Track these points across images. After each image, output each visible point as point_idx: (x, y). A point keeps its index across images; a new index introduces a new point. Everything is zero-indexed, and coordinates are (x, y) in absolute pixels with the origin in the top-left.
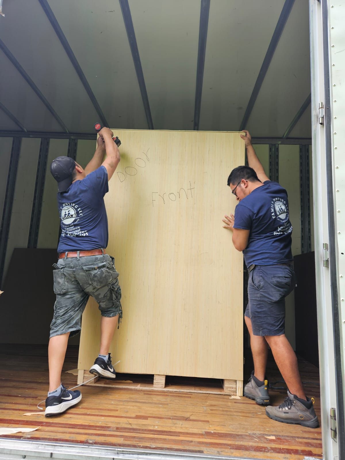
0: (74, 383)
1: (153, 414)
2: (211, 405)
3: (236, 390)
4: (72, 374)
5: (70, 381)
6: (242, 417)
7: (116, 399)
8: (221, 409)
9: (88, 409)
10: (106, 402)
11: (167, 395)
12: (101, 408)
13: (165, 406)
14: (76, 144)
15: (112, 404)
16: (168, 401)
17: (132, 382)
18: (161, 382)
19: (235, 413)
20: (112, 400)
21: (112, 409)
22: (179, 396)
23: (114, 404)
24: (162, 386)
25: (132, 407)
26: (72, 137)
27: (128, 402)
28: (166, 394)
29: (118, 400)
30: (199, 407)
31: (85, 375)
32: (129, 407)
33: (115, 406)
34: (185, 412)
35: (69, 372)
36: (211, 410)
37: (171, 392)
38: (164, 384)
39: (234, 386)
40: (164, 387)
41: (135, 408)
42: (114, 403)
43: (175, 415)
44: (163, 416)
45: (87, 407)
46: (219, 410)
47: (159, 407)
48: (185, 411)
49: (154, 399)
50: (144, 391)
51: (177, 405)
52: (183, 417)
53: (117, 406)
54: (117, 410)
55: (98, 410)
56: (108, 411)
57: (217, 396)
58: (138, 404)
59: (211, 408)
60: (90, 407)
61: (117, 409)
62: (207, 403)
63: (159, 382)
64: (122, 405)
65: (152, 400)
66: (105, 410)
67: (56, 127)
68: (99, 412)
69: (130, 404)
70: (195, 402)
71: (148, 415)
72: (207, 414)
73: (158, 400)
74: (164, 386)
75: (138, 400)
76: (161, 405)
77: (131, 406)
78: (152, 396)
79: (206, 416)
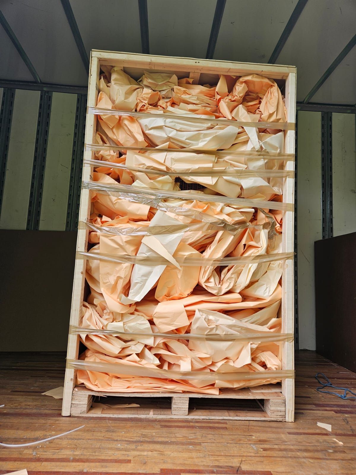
0: (57, 412)
1: (184, 464)
2: (260, 441)
3: (285, 414)
4: (52, 397)
5: (49, 410)
6: (312, 461)
7: (124, 439)
8: (276, 447)
9: (84, 462)
10: (110, 446)
11: (193, 427)
12: (103, 458)
13: (198, 447)
14: (50, 98)
15: (118, 449)
16: (199, 437)
17: (138, 406)
18: (183, 407)
19: (298, 454)
20: (117, 440)
21: (120, 458)
22: (211, 428)
23: (122, 449)
24: (184, 412)
25: (150, 453)
26: (45, 89)
27: (142, 444)
28: (191, 424)
29: (126, 441)
30: (245, 445)
31: (73, 402)
32: (145, 453)
33: (125, 453)
34: (230, 456)
35: (47, 393)
36: (265, 450)
37: (197, 421)
38: (187, 410)
39: (283, 409)
40: (187, 414)
41: (155, 454)
42: (122, 447)
43: (217, 464)
44: (201, 468)
45: (82, 457)
46: (274, 449)
47: (190, 451)
48: (229, 454)
49: (178, 435)
50: (160, 421)
51: (214, 445)
52: (230, 466)
53: (127, 453)
54: (129, 461)
55: (99, 462)
56: (115, 464)
57: (260, 424)
58: (158, 447)
59: (262, 446)
60: (85, 457)
61: (129, 458)
62: (253, 437)
63: (180, 406)
64: (134, 450)
65: (176, 437)
66: (111, 461)
67: (24, 75)
68: (102, 467)
69: (146, 446)
70: (236, 436)
71: (178, 468)
72: (262, 459)
73: (184, 437)
74: (187, 412)
75: (156, 439)
76: (190, 445)
77: (148, 451)
78: (173, 430)
79: (262, 462)
